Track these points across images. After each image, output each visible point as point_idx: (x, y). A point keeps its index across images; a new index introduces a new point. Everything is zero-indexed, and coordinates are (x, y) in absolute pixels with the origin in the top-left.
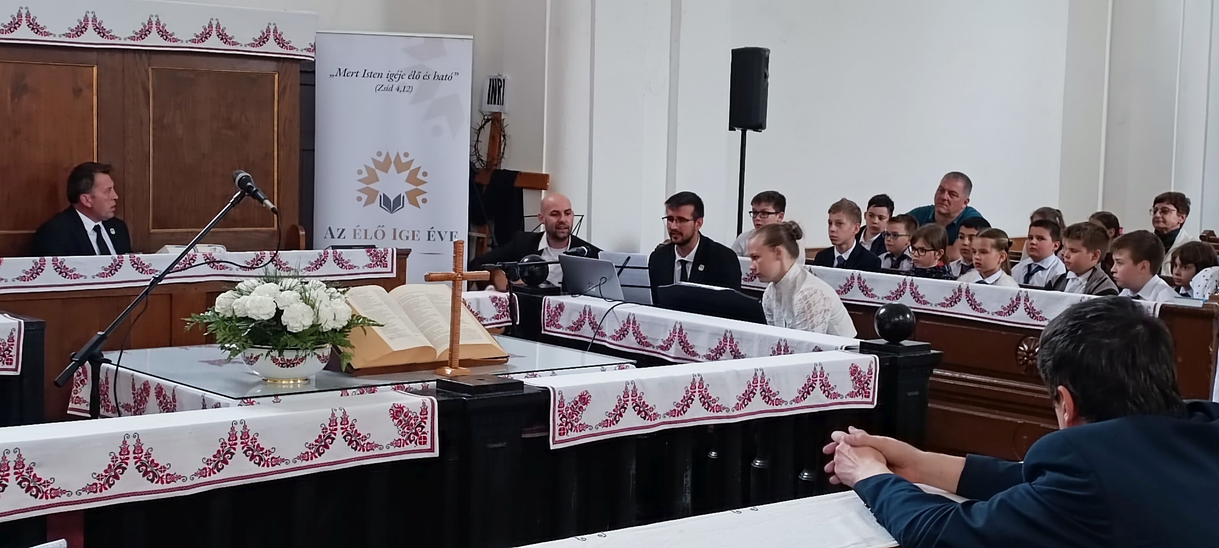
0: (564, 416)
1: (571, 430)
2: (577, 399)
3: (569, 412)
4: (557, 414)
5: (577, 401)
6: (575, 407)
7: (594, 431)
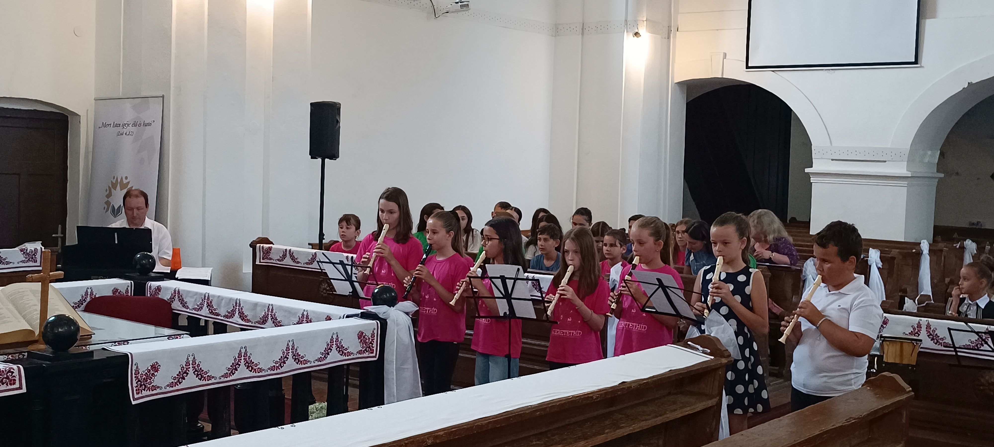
0: (139, 381)
1: (144, 390)
2: (150, 368)
3: (143, 377)
4: (134, 379)
5: (150, 370)
6: (149, 374)
7: (163, 390)
